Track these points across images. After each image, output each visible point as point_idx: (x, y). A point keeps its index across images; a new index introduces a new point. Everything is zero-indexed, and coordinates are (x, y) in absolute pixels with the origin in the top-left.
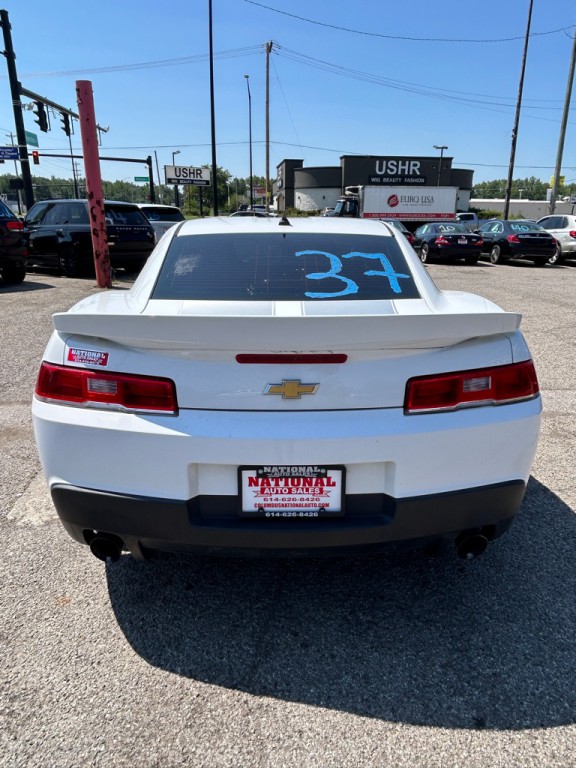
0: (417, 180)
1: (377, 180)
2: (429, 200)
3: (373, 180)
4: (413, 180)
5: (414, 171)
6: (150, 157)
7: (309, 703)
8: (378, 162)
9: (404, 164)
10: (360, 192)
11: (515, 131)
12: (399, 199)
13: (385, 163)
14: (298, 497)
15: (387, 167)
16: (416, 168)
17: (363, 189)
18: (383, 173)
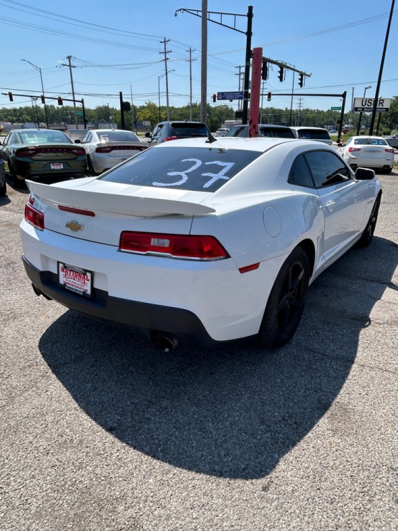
6: (345, 92)
7: (64, 384)
14: (77, 282)
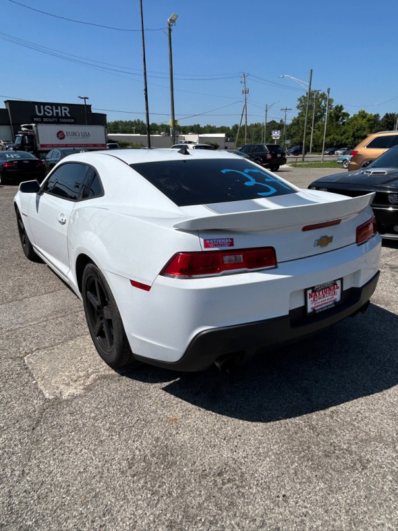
0: (69, 120)
1: (39, 119)
2: (86, 135)
3: (35, 119)
4: (65, 120)
5: (65, 113)
8: (36, 106)
9: (57, 109)
10: (34, 129)
11: (146, 90)
12: (65, 134)
13: (42, 107)
14: (327, 298)
15: (45, 111)
16: (66, 112)
17: (36, 126)
18: (42, 114)
